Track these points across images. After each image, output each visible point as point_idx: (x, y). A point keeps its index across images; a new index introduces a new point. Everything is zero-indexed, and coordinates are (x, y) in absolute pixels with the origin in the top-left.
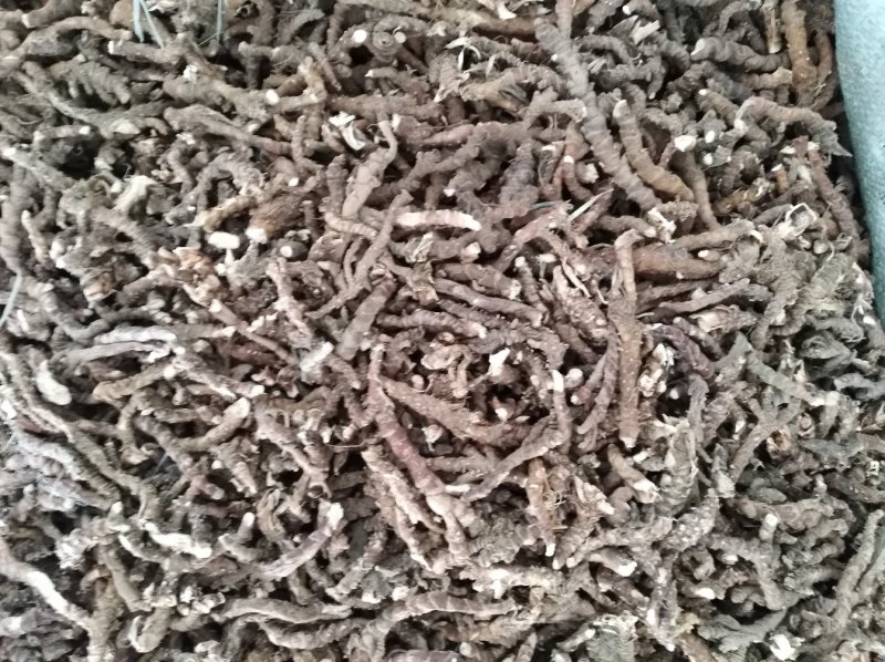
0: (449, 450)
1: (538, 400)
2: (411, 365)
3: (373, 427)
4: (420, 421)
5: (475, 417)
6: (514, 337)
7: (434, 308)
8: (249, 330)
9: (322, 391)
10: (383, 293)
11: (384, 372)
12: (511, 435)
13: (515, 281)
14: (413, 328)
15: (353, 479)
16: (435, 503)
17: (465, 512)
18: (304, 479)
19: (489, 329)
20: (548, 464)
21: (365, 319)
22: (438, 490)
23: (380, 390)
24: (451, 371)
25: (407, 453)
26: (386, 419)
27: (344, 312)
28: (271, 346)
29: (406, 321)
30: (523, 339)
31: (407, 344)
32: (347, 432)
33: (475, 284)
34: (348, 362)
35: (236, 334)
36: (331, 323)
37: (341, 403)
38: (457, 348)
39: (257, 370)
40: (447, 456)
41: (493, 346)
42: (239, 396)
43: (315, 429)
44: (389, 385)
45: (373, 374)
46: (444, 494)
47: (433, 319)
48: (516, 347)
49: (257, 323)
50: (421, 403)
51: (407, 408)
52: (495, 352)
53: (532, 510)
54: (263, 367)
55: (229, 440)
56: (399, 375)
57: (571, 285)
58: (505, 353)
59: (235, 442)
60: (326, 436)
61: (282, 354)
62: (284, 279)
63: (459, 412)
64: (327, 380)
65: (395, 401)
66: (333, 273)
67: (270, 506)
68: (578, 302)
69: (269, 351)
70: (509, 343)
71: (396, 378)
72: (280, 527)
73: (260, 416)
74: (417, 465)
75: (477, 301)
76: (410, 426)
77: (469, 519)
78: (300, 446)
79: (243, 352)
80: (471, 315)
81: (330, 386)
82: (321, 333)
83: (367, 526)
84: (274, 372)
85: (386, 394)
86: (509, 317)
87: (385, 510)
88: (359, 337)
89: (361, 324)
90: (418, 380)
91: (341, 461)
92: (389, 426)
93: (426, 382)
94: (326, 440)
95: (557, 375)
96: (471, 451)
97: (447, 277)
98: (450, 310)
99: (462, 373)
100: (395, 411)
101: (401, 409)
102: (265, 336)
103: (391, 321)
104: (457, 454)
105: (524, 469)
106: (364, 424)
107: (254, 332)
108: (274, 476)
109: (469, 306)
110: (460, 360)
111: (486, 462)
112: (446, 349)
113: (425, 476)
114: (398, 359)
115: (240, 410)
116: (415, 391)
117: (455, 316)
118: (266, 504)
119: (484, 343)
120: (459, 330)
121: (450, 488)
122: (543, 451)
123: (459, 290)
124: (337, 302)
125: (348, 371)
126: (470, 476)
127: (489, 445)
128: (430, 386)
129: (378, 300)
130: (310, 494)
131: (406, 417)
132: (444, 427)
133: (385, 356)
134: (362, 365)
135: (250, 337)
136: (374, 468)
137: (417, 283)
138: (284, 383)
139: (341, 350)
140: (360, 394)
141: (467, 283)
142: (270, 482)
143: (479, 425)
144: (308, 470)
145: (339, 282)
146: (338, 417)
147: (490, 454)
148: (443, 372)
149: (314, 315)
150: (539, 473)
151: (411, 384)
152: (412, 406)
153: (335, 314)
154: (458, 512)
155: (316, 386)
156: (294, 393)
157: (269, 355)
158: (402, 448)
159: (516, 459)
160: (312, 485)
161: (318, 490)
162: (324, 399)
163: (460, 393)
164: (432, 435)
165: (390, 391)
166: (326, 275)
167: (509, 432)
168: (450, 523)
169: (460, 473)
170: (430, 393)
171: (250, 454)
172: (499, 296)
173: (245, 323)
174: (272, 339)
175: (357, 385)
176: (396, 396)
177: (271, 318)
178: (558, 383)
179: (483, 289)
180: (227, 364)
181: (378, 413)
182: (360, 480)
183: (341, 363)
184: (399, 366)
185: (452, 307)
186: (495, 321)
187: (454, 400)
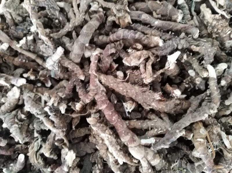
0: (139, 116)
1: (195, 84)
2: (115, 66)
3: (94, 103)
4: (121, 99)
5: (157, 96)
6: (183, 44)
7: (128, 27)
8: (17, 46)
9: (64, 83)
10: (98, 20)
11: (99, 70)
12: (179, 107)
13: (180, 11)
14: (117, 41)
15: (83, 132)
16: (136, 153)
17: (154, 157)
19: (165, 41)
21: (87, 35)
22: (136, 144)
23: (97, 80)
24: (142, 67)
25: (114, 119)
26: (101, 97)
27: (74, 34)
28: (33, 56)
29: (112, 37)
30: (188, 45)
31: (113, 51)
32: (78, 106)
33: (154, 13)
34: (77, 64)
35: (10, 48)
36: (66, 40)
37: (74, 89)
38: (145, 52)
39: (27, 71)
40: (138, 119)
41: (169, 50)
42: (13, 86)
43: (56, 105)
44: (103, 78)
45: (92, 70)
46: (140, 146)
47: (129, 34)
48: (183, 51)
49: (23, 42)
50: (122, 88)
51: (113, 91)
52: (171, 53)
54: (29, 70)
55: (11, 111)
56: (109, 71)
57: (214, 12)
58: (177, 54)
59: (14, 112)
60: (63, 109)
61: (40, 61)
63: (147, 93)
64: (66, 76)
65: (107, 87)
66: (66, 9)
67: (36, 149)
68: (220, 22)
69: (34, 61)
70: (180, 47)
71: (106, 73)
72: (40, 161)
73: (26, 96)
74: (121, 126)
75: (157, 23)
76: (116, 102)
79: (17, 61)
80: (153, 32)
81: (68, 80)
83: (92, 159)
84: (36, 72)
85: (101, 83)
86: (177, 33)
87: (102, 152)
88: (83, 48)
89: (84, 39)
90: (120, 74)
91: (76, 122)
92: (103, 102)
93: (125, 75)
94: (63, 112)
95: (210, 68)
96: (153, 116)
97: (137, 10)
98: (140, 29)
99: (149, 68)
100: (107, 93)
101: (110, 92)
102: (29, 51)
103: (103, 39)
104: (145, 118)
105: (190, 129)
106: (88, 101)
107: (21, 47)
108: (37, 132)
109: (151, 27)
110: (147, 60)
111: (164, 124)
112: (139, 53)
113: (127, 134)
114: (108, 61)
115: (14, 94)
116: (118, 80)
117: (143, 33)
118: (33, 148)
119: (162, 49)
120: (146, 42)
121: (144, 142)
122: (205, 117)
123: (145, 17)
124: (69, 27)
125: (77, 70)
126: (154, 132)
127: (165, 113)
128: (128, 77)
129: (94, 23)
130: (56, 144)
131: (113, 96)
132: (137, 103)
133: (99, 60)
134: (86, 66)
135: (19, 51)
136: (94, 128)
137: (119, 11)
138: (42, 79)
139: (72, 56)
140: (85, 84)
141: (150, 13)
142: (36, 135)
143: (160, 101)
144: (54, 130)
145: (71, 15)
146: (74, 97)
147: (166, 119)
148: (137, 68)
149: (55, 35)
150: (203, 131)
151: (116, 76)
152: (117, 90)
153: (69, 35)
154: (150, 158)
155: (60, 80)
156: (49, 84)
157: (34, 63)
158: (112, 116)
159: (186, 121)
160: (57, 138)
161: (61, 141)
162: (65, 87)
163: (148, 80)
164: (129, 107)
165: (103, 81)
166: (62, 10)
167: (178, 105)
168: (144, 164)
169: (147, 130)
170: (127, 81)
171: (21, 120)
172: (170, 20)
173: (15, 42)
174: (34, 52)
175: (82, 78)
176: (107, 84)
177: (30, 38)
178: (212, 73)
179: (160, 16)
180: (12, 68)
181: (96, 94)
182: (87, 132)
183: (72, 64)
184: (108, 65)
185: (141, 27)
186: (168, 36)
187: (143, 85)
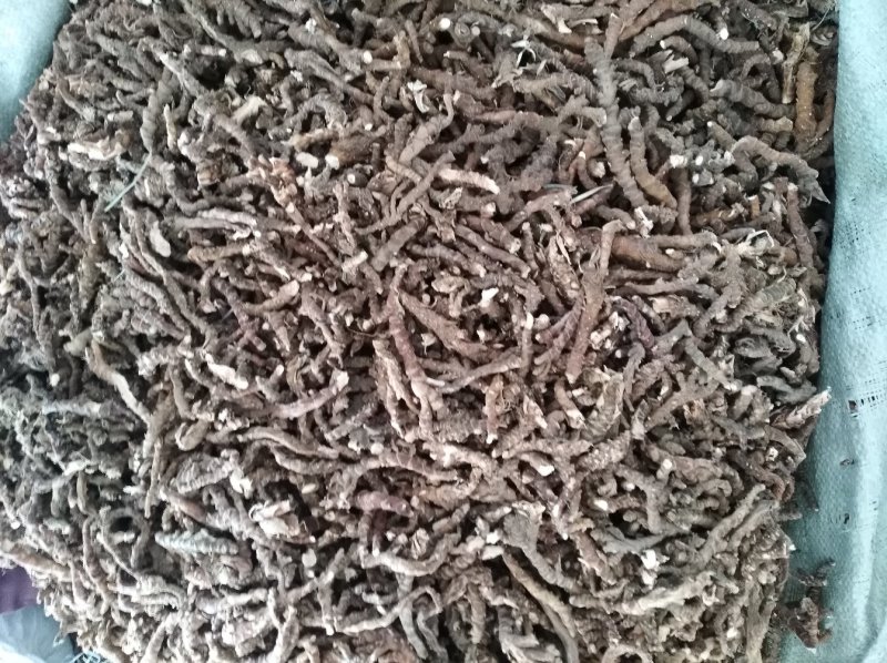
0: (438, 355)
1: (512, 333)
2: (424, 286)
3: (386, 326)
4: (422, 329)
5: (461, 334)
6: (505, 280)
7: (450, 246)
8: (312, 232)
9: (355, 291)
10: (416, 227)
11: (403, 287)
12: (485, 355)
13: (517, 240)
14: (431, 258)
15: (362, 362)
16: (416, 388)
17: (437, 399)
18: (327, 349)
19: (488, 272)
20: (507, 381)
21: (397, 242)
22: (420, 379)
23: (397, 298)
24: (451, 296)
25: (404, 348)
26: (396, 321)
27: (384, 234)
28: (325, 248)
29: (428, 252)
30: (511, 285)
31: (424, 269)
32: (366, 324)
33: (486, 236)
34: (378, 272)
35: (301, 232)
36: (372, 240)
37: (366, 304)
38: (460, 280)
39: (310, 263)
40: (435, 359)
41: (487, 284)
42: (292, 279)
43: (342, 314)
44: (405, 297)
45: (394, 285)
46: (424, 383)
47: (447, 254)
48: (504, 289)
49: (318, 228)
50: (424, 315)
51: (414, 318)
52: (488, 288)
53: (486, 410)
54: (315, 263)
55: (279, 310)
56: (414, 292)
57: (559, 252)
58: (494, 291)
59: (283, 313)
60: (349, 320)
61: (331, 256)
62: (345, 199)
63: (451, 328)
64: (360, 284)
65: (406, 311)
66: (382, 203)
67: (298, 366)
68: (561, 266)
69: (322, 252)
70: (500, 284)
71: (411, 293)
72: (301, 382)
73: (304, 297)
74: (410, 359)
75: (484, 248)
76: (413, 331)
77: (438, 405)
78: (328, 326)
79: (303, 248)
80: (477, 258)
81: (361, 289)
82: (363, 245)
83: (365, 398)
84: (322, 268)
85: (401, 302)
86: (505, 265)
87: (380, 388)
88: (389, 255)
89: (394, 247)
90: (426, 298)
91: (357, 347)
92: (397, 326)
93: (432, 300)
94: (348, 324)
95: (530, 317)
96: (454, 361)
97: (468, 226)
98: (462, 250)
99: (459, 299)
100: (405, 318)
101: (409, 317)
102: (322, 240)
103: (417, 249)
104: (442, 360)
105: (488, 380)
106: (379, 321)
107: (314, 235)
108: (305, 345)
109: (477, 250)
110: (460, 289)
111: (462, 369)
112: (452, 279)
113: (414, 367)
114: (414, 279)
115: (292, 289)
116: (422, 305)
117: (466, 256)
118: (294, 364)
119: (482, 281)
120: (465, 267)
121: (430, 380)
122: (504, 369)
123: (472, 237)
124: (379, 225)
125: (376, 279)
126: (448, 377)
127: (467, 358)
128: (435, 304)
129: (411, 231)
130: (328, 362)
131: (412, 323)
132: (438, 338)
133: (406, 275)
134: (387, 278)
135: (311, 238)
136: (378, 353)
137: (442, 224)
138: (328, 279)
139: (375, 262)
140: (382, 299)
141: (481, 233)
142: (302, 348)
143: (463, 340)
144: (331, 344)
145: (385, 211)
146: (363, 312)
147: (467, 364)
148: (447, 296)
149: (360, 232)
150: (498, 384)
151: (421, 300)
152: (417, 316)
153: (377, 234)
154: (432, 398)
155: (351, 286)
156: (333, 288)
157: (322, 256)
158: (402, 344)
159: (484, 371)
160: (332, 355)
161: (335, 361)
162: (355, 298)
163: (454, 313)
164: (427, 340)
165: (404, 301)
166: (377, 203)
167: (484, 352)
168: (424, 405)
169: (441, 374)
170: (434, 309)
171: (292, 324)
172: (503, 248)
173: (309, 226)
174: (327, 243)
175: (380, 291)
176: (408, 306)
177: (329, 226)
178: (529, 323)
179: (491, 240)
180: (290, 253)
181: (391, 315)
182: (368, 363)
183: (372, 271)
184: (415, 284)
185: (464, 248)
186: (494, 267)
187: (449, 318)
